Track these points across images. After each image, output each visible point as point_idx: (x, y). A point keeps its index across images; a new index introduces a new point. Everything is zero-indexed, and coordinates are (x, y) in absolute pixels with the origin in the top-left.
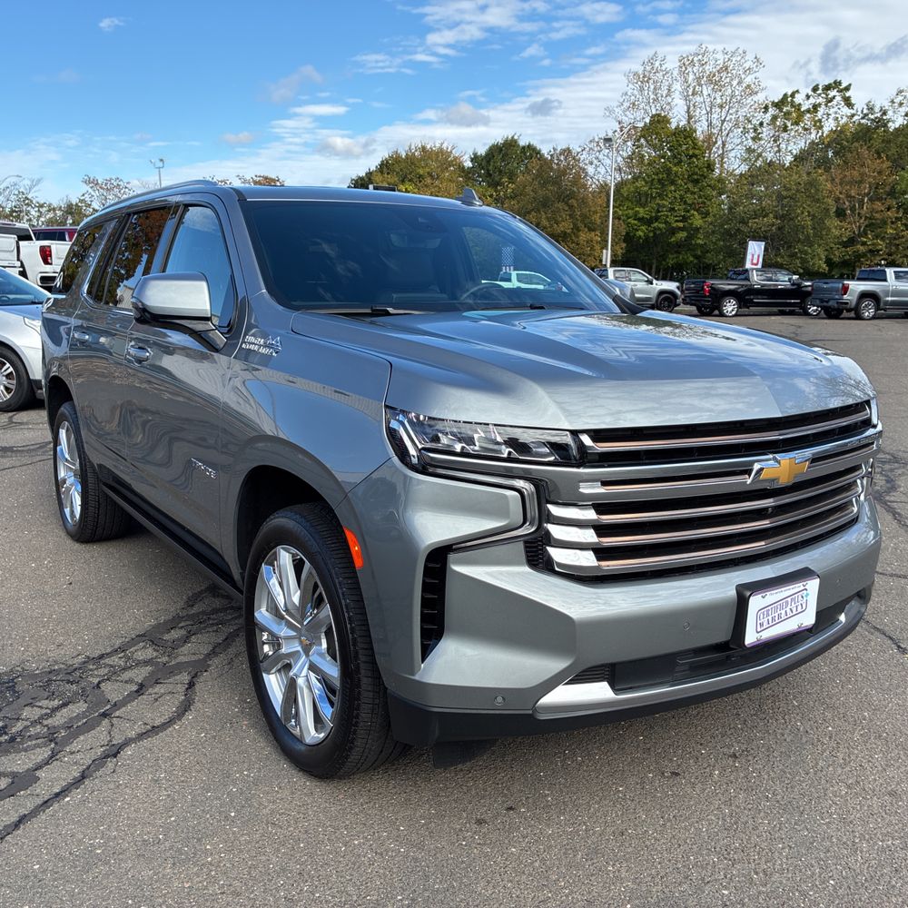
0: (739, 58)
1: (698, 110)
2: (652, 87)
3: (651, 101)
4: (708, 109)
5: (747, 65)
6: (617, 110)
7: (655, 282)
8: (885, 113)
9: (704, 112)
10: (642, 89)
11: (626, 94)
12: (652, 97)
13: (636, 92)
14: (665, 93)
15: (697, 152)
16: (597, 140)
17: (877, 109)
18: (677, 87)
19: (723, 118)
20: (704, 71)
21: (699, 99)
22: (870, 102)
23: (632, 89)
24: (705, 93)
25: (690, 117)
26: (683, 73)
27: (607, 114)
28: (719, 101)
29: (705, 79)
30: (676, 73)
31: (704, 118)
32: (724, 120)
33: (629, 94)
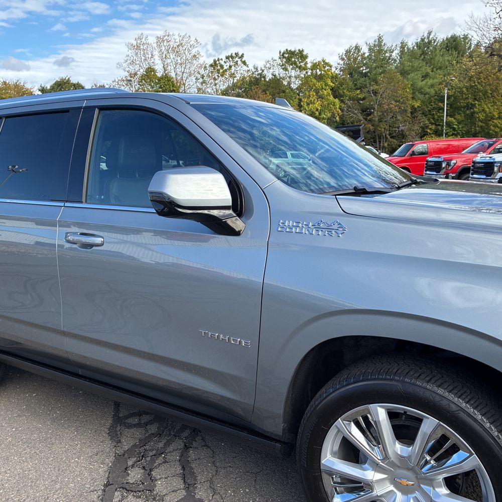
0: (187, 39)
1: (169, 67)
2: (142, 52)
3: (143, 60)
4: (175, 66)
5: (191, 43)
6: (124, 65)
7: (170, 161)
8: (263, 71)
9: (172, 68)
10: (137, 54)
11: (128, 56)
12: (143, 58)
13: (134, 55)
14: (150, 56)
15: (175, 89)
16: (117, 81)
17: (259, 69)
18: (156, 53)
19: (183, 71)
20: (169, 45)
21: (169, 61)
22: (255, 65)
23: (131, 53)
24: (172, 57)
25: (165, 71)
26: (159, 46)
27: (119, 67)
28: (179, 61)
29: (170, 49)
30: (155, 45)
31: (173, 71)
32: (184, 72)
33: (130, 55)
